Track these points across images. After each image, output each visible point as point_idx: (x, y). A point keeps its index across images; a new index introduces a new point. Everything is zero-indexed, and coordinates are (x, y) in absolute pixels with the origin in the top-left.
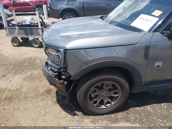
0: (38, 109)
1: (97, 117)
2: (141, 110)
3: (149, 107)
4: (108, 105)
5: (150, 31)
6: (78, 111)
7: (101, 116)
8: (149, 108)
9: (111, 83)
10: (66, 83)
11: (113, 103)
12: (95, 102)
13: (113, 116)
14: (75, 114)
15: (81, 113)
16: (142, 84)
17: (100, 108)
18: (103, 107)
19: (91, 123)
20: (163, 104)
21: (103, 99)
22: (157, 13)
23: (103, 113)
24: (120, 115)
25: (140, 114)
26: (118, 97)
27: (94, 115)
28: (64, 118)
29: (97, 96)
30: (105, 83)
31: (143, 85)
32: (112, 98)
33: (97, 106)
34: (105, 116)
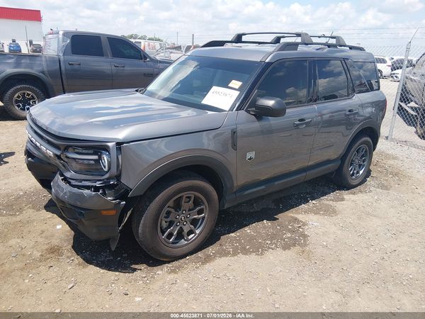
0: (49, 284)
1: (176, 263)
2: (238, 236)
3: (247, 230)
4: (190, 237)
5: (231, 109)
6: (137, 264)
7: (182, 261)
8: (249, 231)
9: (192, 194)
10: (124, 202)
11: (198, 232)
12: (170, 235)
13: (200, 254)
14: (135, 270)
15: (145, 266)
16: (235, 190)
17: (178, 245)
18: (183, 242)
19: (170, 273)
20: (265, 221)
21: (181, 227)
22: (236, 84)
23: (184, 253)
24: (211, 250)
25: (239, 241)
26: (204, 218)
27: (169, 262)
28: (116, 282)
29: (171, 224)
30: (183, 196)
31: (235, 192)
32: (195, 222)
33: (173, 243)
34: (188, 257)
